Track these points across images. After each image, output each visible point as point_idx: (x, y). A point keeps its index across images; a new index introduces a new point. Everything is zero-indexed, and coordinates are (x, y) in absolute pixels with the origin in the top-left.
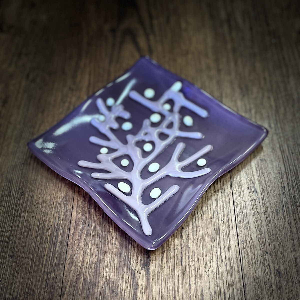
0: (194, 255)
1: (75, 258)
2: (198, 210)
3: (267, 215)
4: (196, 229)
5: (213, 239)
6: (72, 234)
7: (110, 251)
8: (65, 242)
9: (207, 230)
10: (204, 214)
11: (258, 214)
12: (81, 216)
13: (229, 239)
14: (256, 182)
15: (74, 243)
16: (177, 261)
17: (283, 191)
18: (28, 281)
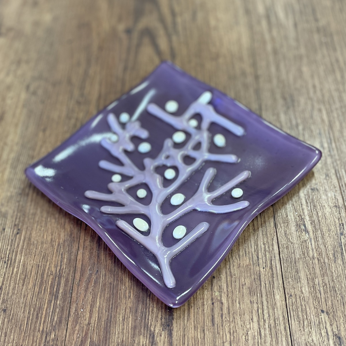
0: (229, 314)
1: (80, 314)
2: (233, 254)
3: (322, 261)
4: (231, 279)
5: (252, 291)
6: (77, 283)
7: (123, 307)
8: (68, 293)
9: (245, 281)
10: (241, 259)
11: (310, 260)
12: (89, 260)
13: (273, 292)
14: (307, 218)
15: (79, 294)
16: (207, 320)
17: (342, 230)
18: (23, 342)
